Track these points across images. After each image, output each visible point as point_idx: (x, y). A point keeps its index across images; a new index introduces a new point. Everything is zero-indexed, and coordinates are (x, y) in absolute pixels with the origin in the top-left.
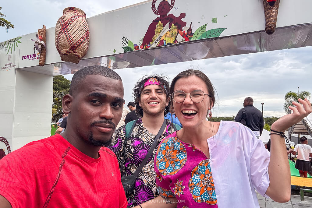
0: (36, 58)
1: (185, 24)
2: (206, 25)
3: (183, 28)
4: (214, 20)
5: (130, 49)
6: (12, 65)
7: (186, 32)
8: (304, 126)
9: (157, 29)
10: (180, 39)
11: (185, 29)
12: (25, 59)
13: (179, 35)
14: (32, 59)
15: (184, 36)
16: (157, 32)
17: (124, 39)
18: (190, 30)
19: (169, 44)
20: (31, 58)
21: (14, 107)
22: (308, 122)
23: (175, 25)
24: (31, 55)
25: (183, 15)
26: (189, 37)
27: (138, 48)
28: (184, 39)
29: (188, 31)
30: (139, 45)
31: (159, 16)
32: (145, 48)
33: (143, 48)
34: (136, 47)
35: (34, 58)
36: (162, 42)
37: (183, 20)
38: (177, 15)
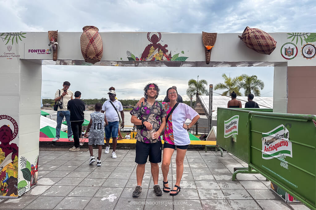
0: (46, 53)
1: (167, 51)
2: (179, 54)
3: (166, 53)
4: (183, 52)
5: (133, 59)
6: (13, 55)
7: (168, 56)
8: (201, 108)
9: (150, 50)
10: (165, 58)
11: (168, 54)
12: (31, 52)
13: (164, 56)
14: (41, 54)
15: (167, 57)
16: (151, 52)
17: (128, 52)
18: (170, 55)
19: (158, 60)
20: (40, 52)
21: (20, 90)
22: (204, 105)
23: (162, 50)
24: (39, 50)
25: (166, 46)
26: (170, 58)
27: (139, 59)
28: (167, 59)
29: (169, 55)
30: (139, 58)
31: (152, 43)
32: (143, 60)
33: (142, 60)
34: (137, 59)
35: (43, 53)
36: (154, 59)
37: (166, 48)
38: (163, 45)
